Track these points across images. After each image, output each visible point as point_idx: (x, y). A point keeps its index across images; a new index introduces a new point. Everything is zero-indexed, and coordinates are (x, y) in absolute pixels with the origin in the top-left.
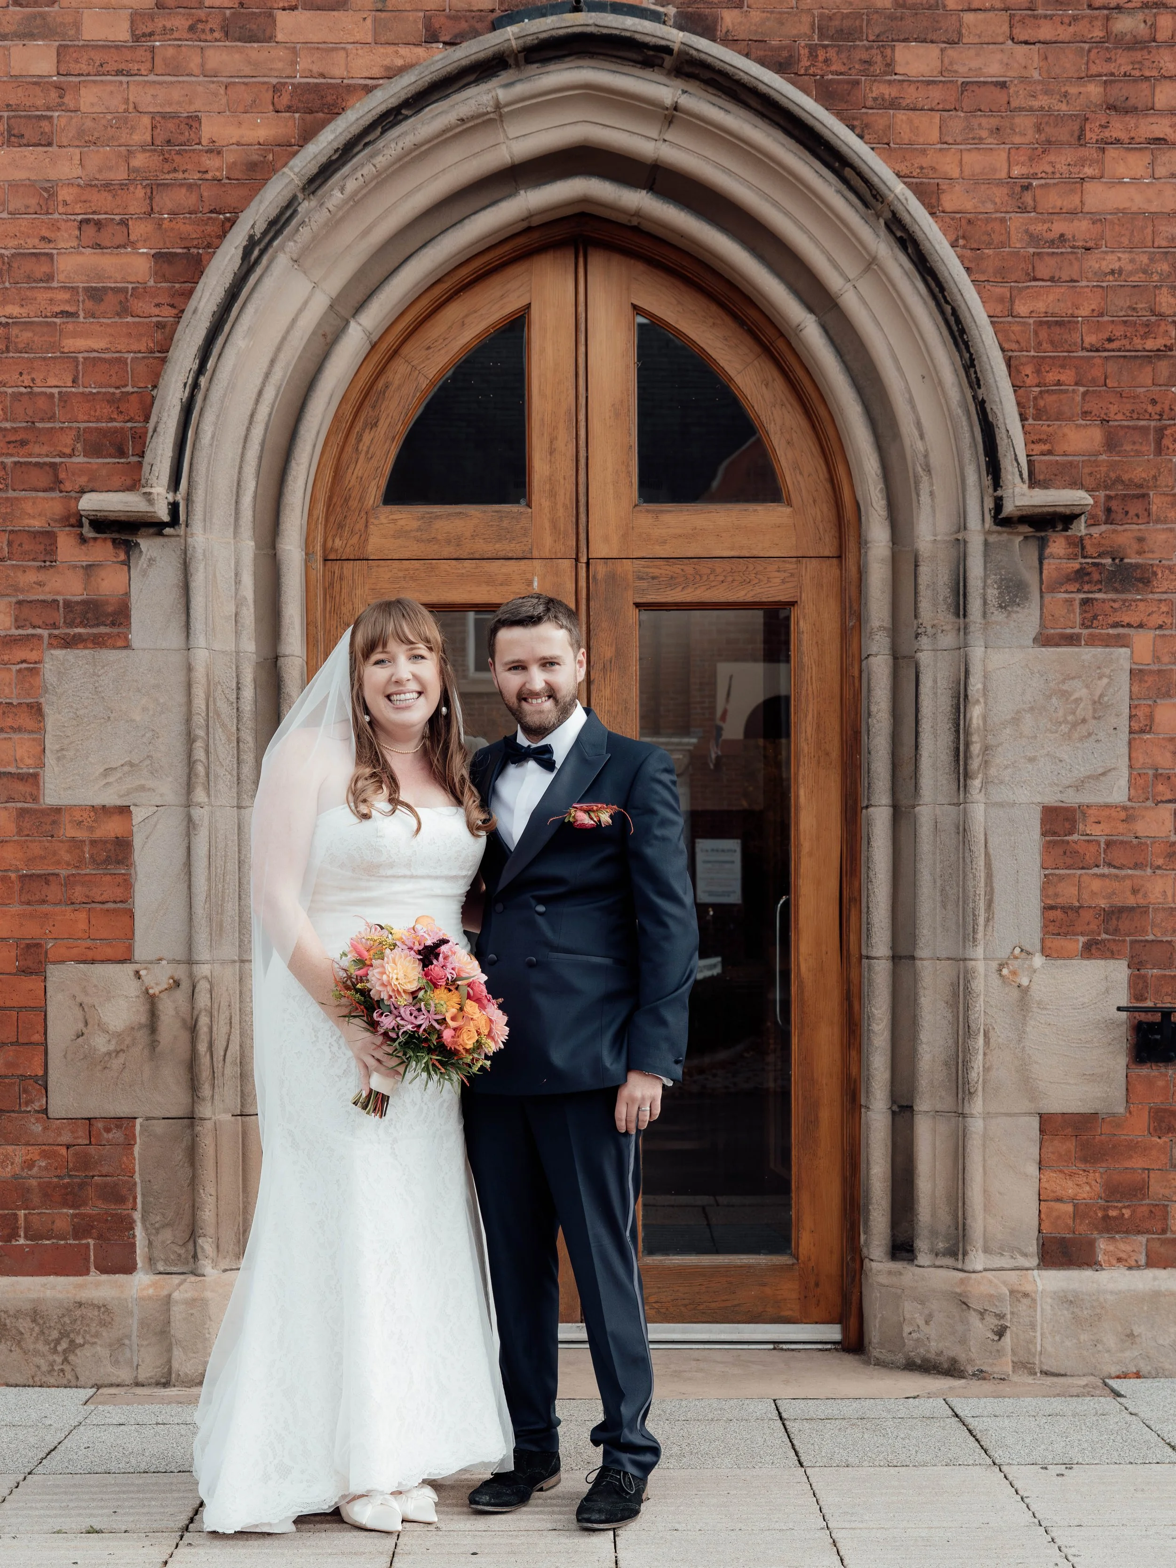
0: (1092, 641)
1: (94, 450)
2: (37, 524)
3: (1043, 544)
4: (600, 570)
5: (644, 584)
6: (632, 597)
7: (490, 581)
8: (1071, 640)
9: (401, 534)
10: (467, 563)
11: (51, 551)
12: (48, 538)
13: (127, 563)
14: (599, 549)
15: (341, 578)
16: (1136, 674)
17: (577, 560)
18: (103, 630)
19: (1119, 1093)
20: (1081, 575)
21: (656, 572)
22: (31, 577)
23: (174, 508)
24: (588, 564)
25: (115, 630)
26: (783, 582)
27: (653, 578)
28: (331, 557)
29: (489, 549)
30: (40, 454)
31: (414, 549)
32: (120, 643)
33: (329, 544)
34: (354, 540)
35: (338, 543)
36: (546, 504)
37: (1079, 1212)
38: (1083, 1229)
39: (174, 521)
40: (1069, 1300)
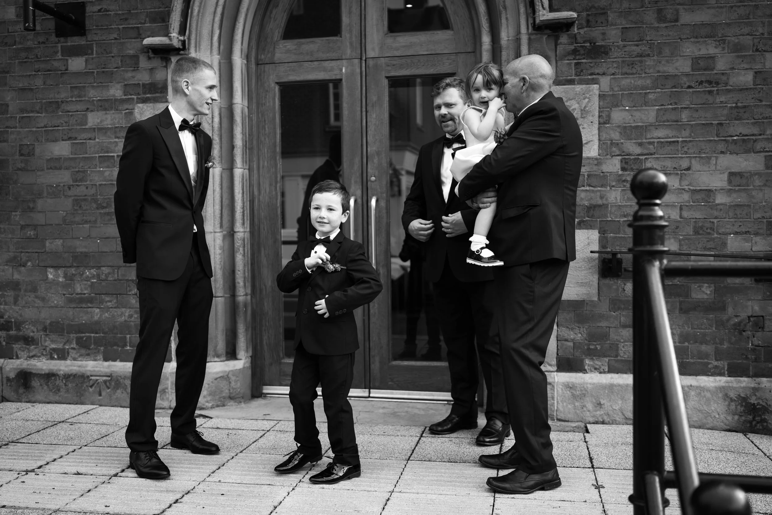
0: (581, 82)
1: (153, 21)
2: (131, 52)
3: (557, 38)
4: (371, 63)
5: (390, 68)
6: (384, 74)
7: (325, 70)
8: (571, 82)
9: (288, 51)
10: (316, 63)
11: (137, 63)
12: (135, 58)
13: (166, 67)
14: (371, 53)
15: (264, 71)
16: (602, 97)
17: (361, 59)
18: (157, 95)
19: (595, 291)
20: (575, 52)
21: (394, 62)
22: (130, 74)
23: (184, 42)
24: (366, 60)
25: (162, 95)
26: (450, 64)
27: (394, 65)
28: (260, 63)
29: (324, 56)
30: (133, 23)
31: (293, 58)
32: (164, 100)
33: (259, 57)
34: (269, 55)
35: (263, 57)
36: (348, 36)
37: (577, 346)
38: (577, 354)
39: (184, 48)
40: (570, 387)
